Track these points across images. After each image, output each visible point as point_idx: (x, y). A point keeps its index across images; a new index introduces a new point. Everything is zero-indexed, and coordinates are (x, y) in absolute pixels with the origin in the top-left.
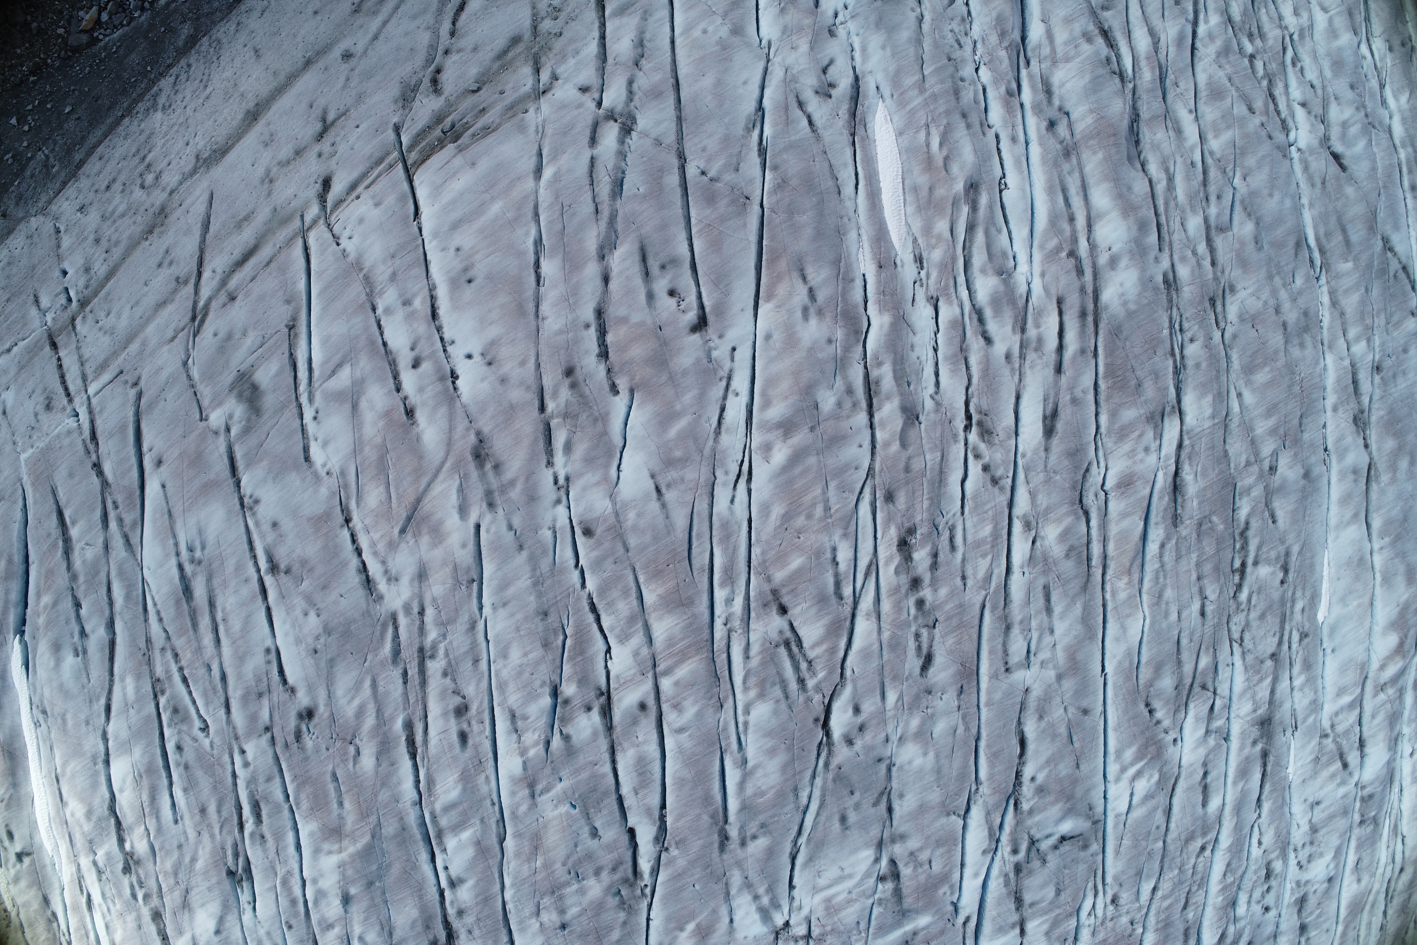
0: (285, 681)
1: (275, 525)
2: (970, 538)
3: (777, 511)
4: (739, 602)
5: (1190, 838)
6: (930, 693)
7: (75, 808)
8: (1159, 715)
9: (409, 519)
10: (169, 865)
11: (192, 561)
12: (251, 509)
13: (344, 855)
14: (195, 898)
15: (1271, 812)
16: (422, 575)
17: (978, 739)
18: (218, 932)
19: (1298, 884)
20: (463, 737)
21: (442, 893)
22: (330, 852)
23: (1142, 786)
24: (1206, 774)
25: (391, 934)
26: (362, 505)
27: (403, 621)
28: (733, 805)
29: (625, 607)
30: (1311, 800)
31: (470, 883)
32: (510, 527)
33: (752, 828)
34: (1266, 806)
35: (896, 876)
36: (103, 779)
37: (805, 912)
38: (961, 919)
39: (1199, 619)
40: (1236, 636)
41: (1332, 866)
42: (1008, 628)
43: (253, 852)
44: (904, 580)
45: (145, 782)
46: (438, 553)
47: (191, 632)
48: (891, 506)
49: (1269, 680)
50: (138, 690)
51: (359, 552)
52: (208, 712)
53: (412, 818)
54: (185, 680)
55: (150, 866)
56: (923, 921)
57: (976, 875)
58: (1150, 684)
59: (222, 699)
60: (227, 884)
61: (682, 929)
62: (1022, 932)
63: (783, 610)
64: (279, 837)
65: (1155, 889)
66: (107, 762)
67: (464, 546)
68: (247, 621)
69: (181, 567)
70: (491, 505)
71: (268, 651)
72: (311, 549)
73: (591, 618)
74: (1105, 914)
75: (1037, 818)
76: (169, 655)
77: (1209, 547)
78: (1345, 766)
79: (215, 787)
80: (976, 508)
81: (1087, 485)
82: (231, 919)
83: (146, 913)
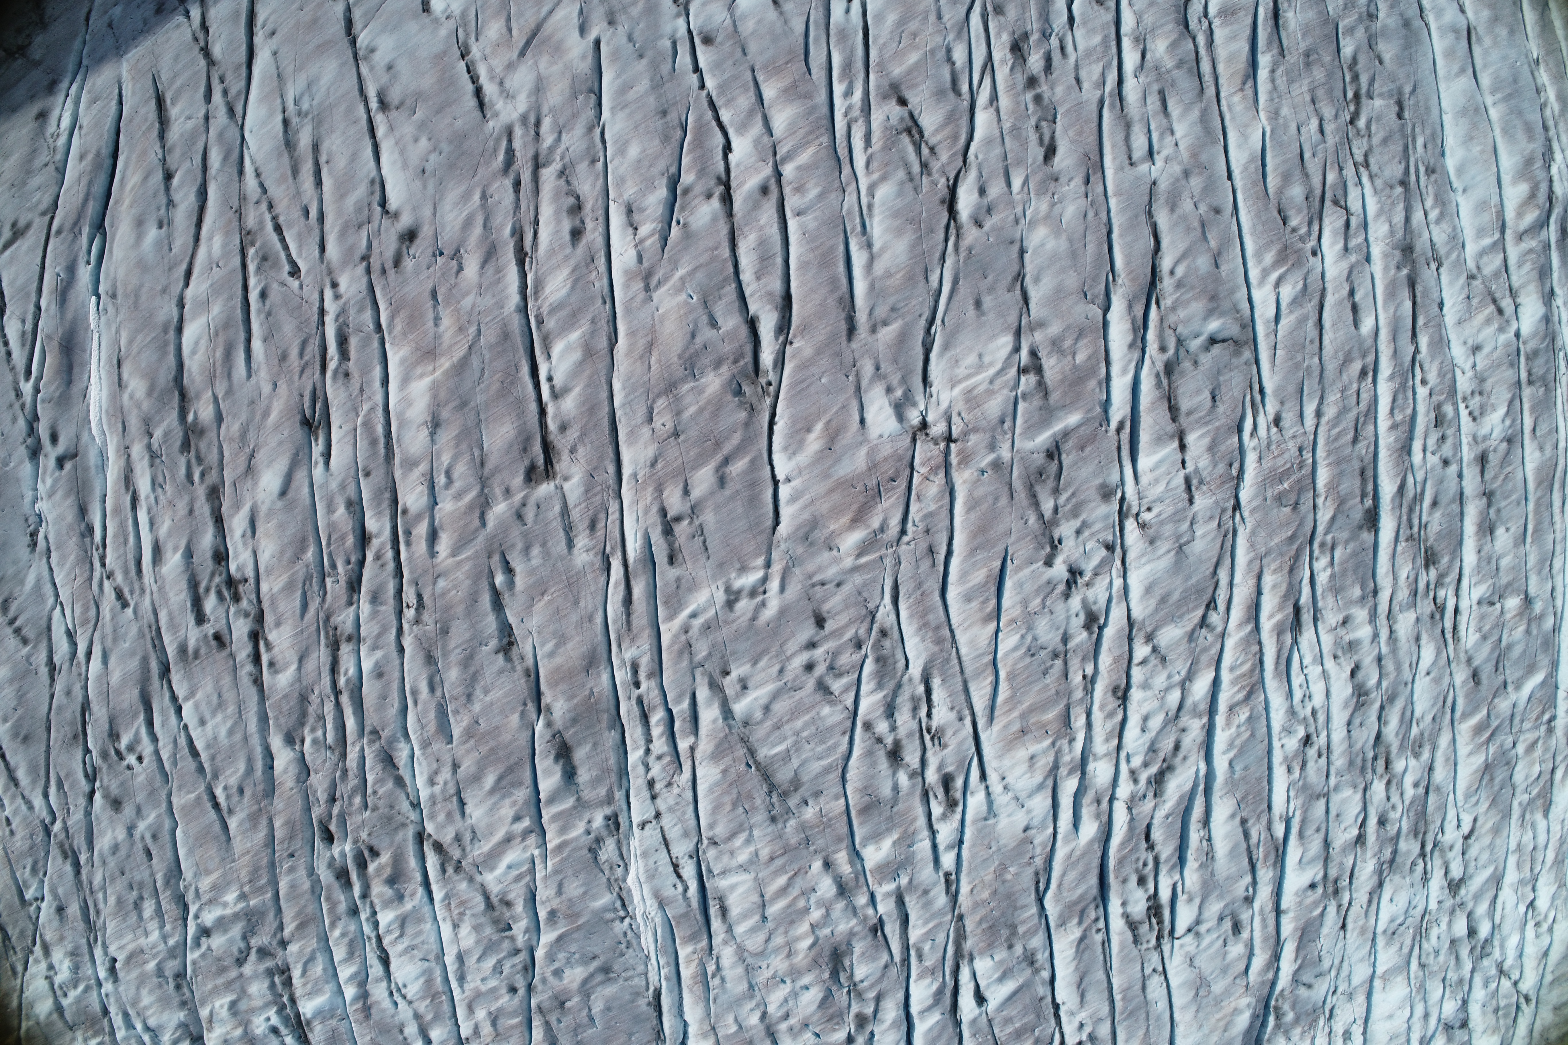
0: (387, 212)
1: (390, 68)
2: (1080, 47)
3: (891, 18)
4: (858, 94)
5: (1347, 360)
6: (1056, 180)
7: (136, 386)
8: (1294, 222)
9: (528, 44)
10: (236, 428)
11: (299, 114)
12: (366, 58)
13: (438, 373)
14: (261, 456)
15: (1431, 344)
16: (539, 88)
17: (1110, 233)
18: (283, 493)
19: (1474, 437)
20: (576, 234)
21: (542, 412)
22: (422, 376)
23: (1288, 292)
24: (1352, 293)
25: (482, 464)
26: (481, 39)
27: (518, 132)
28: (860, 287)
29: (746, 101)
30: (1470, 342)
31: (577, 390)
32: (630, 38)
33: (882, 311)
34: (1424, 341)
35: (1039, 370)
36: (171, 348)
37: (944, 405)
38: (1114, 424)
39: (1319, 136)
40: (1359, 158)
41: (1508, 422)
42: (1128, 126)
43: (335, 393)
44: (1020, 79)
45: (221, 340)
46: (557, 68)
47: (290, 179)
48: (1001, 18)
49: (1402, 205)
50: (224, 246)
51: (474, 79)
52: (300, 254)
53: (516, 322)
54: (278, 229)
55: (213, 434)
56: (1073, 419)
57: (1124, 371)
58: (1280, 191)
59: (317, 239)
60: (299, 433)
61: (809, 430)
62: (1183, 447)
63: (902, 102)
64: (365, 371)
65: (1319, 414)
66: (179, 330)
67: (584, 57)
68: (354, 158)
69: (286, 122)
70: (611, 23)
71: (372, 182)
72: (428, 82)
73: (710, 114)
74: (1269, 437)
75: (1182, 313)
76: (264, 206)
77: (1319, 74)
78: (1500, 311)
79: (299, 329)
80: (1084, 23)
81: (1190, 11)
82: (301, 475)
83: (201, 491)
